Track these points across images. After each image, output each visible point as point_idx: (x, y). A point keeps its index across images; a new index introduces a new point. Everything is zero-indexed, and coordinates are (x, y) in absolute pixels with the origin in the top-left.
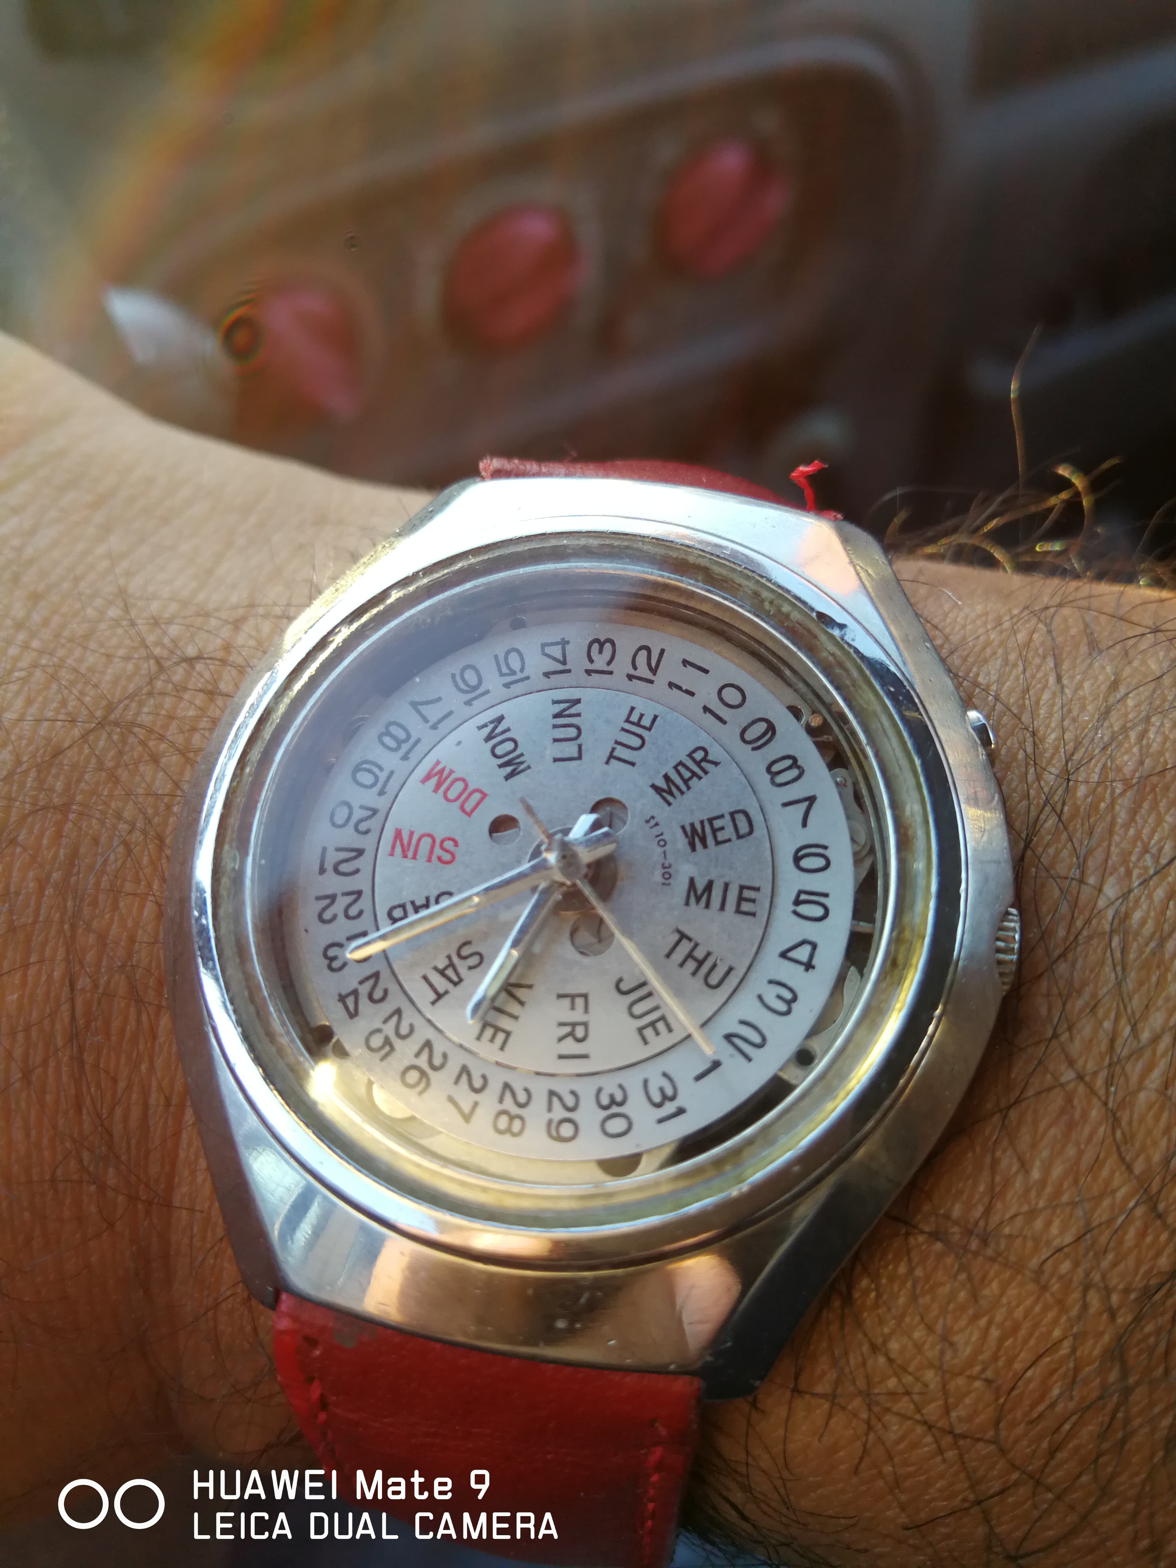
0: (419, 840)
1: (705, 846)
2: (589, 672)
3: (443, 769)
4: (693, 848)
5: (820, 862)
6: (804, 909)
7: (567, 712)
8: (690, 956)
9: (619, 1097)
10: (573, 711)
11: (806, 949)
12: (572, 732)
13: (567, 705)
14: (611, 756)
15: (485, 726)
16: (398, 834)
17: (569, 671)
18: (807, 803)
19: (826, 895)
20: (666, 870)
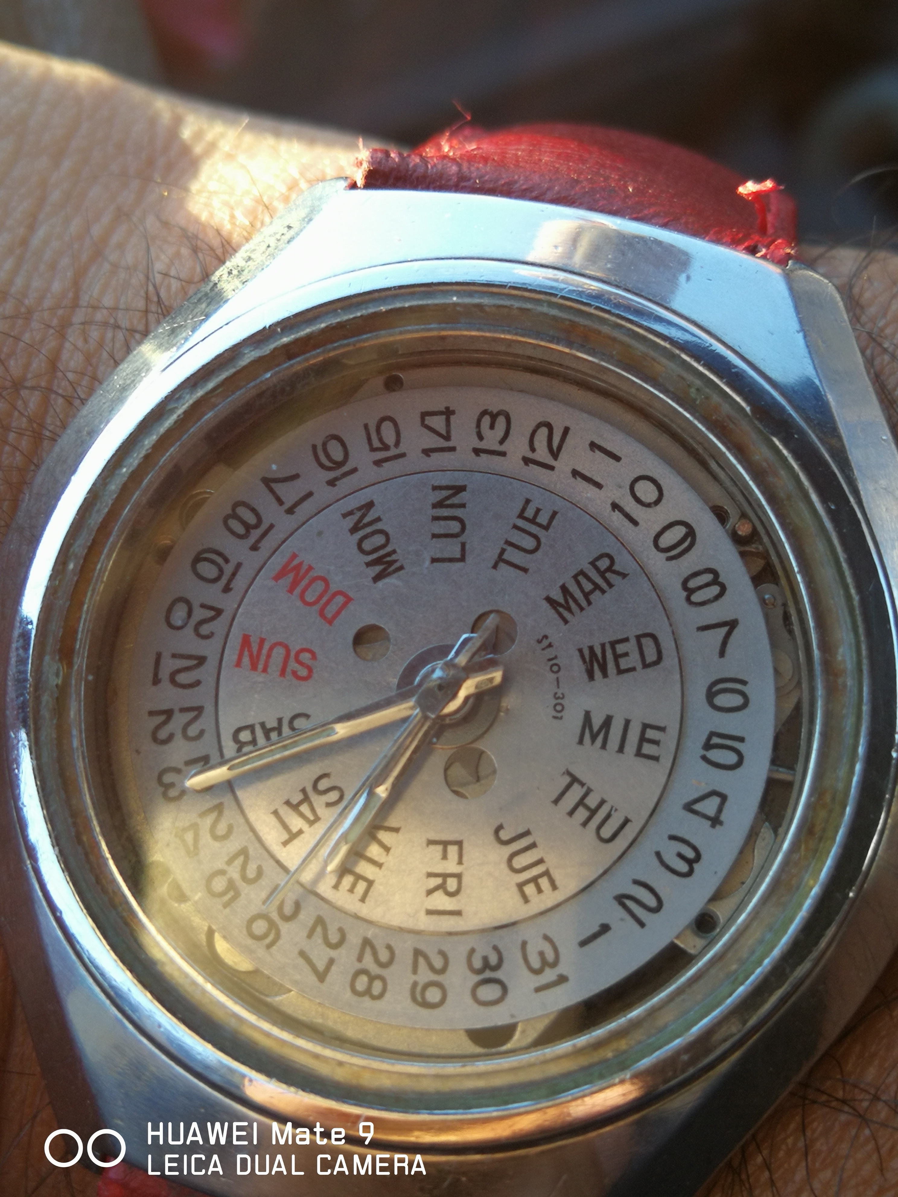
0: (271, 649)
1: (605, 675)
2: (477, 452)
3: (301, 564)
4: (591, 676)
5: (736, 700)
6: (715, 755)
7: (448, 502)
8: (581, 802)
9: (493, 960)
10: (455, 500)
11: (715, 801)
12: (455, 527)
13: (451, 492)
14: (501, 559)
15: (351, 513)
16: (246, 641)
17: (453, 449)
18: (725, 629)
19: (741, 740)
20: (559, 701)
